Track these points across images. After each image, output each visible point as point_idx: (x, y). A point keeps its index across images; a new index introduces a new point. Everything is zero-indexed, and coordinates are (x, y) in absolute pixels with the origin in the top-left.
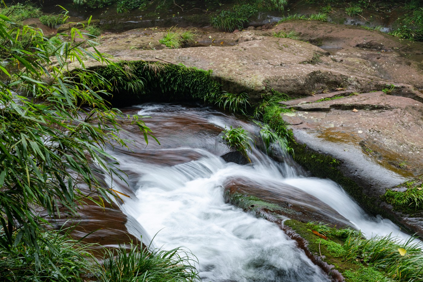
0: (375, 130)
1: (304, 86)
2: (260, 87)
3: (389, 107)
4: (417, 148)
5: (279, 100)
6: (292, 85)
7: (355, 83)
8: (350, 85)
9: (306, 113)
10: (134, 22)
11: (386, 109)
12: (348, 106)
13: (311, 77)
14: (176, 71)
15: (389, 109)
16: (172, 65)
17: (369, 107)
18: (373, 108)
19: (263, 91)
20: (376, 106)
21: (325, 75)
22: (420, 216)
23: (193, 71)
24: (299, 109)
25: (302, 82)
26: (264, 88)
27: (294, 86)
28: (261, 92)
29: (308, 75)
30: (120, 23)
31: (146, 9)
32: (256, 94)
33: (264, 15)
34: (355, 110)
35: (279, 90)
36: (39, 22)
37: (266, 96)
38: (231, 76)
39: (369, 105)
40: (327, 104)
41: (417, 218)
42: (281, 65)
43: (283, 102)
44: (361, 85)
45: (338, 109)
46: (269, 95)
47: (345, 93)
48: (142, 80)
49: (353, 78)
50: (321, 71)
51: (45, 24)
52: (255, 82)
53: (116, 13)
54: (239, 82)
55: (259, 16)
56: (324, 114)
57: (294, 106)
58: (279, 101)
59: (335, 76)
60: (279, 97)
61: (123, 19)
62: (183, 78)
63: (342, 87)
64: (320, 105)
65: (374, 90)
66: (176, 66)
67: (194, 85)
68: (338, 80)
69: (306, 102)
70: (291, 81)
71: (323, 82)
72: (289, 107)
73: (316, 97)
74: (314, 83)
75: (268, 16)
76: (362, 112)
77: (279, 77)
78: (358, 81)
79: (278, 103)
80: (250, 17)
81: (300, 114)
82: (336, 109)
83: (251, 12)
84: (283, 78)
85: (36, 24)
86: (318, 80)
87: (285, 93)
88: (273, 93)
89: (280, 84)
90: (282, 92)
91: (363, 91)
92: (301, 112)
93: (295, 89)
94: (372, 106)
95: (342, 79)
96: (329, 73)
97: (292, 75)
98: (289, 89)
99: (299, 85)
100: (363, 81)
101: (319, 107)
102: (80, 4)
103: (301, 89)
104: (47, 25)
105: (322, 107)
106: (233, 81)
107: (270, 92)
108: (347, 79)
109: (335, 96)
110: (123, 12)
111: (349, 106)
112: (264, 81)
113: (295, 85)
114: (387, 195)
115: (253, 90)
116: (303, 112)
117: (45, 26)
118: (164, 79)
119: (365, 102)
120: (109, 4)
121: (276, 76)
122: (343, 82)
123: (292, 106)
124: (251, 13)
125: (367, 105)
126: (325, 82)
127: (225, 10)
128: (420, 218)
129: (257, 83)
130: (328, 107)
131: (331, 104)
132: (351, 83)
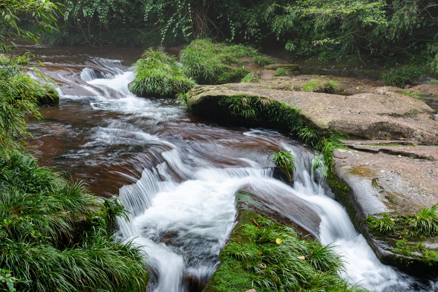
0: (397, 172)
1: (365, 131)
2: (324, 126)
3: (432, 159)
4: (427, 192)
5: (339, 138)
6: (354, 129)
7: (419, 136)
8: (414, 137)
9: (356, 151)
10: (326, 70)
11: (428, 160)
12: (394, 152)
13: (377, 126)
14: (279, 107)
15: (431, 160)
16: (277, 102)
17: (413, 155)
18: (417, 157)
19: (326, 130)
20: (420, 156)
21: (392, 126)
22: (383, 240)
23: (289, 109)
24: (351, 147)
25: (364, 128)
26: (328, 127)
27: (356, 130)
28: (324, 130)
29: (374, 124)
30: (317, 70)
31: (341, 60)
32: (321, 131)
33: (425, 76)
34: (400, 156)
35: (341, 131)
36: (252, 60)
37: (328, 134)
38: (310, 116)
39: (414, 154)
40: (377, 148)
41: (381, 241)
42: (359, 113)
43: (341, 141)
44: (424, 139)
45: (386, 153)
46: (331, 133)
47: (404, 143)
48: (255, 110)
49: (419, 132)
50: (389, 122)
51: (256, 63)
52: (323, 122)
53: (317, 61)
54: (313, 120)
55: (421, 77)
56: (371, 154)
57: (348, 145)
58: (338, 140)
59: (401, 128)
60: (340, 136)
61: (320, 67)
62: (283, 113)
63: (404, 137)
64: (372, 148)
65: (435, 144)
66: (279, 103)
67: (289, 119)
68: (403, 131)
69: (360, 143)
70: (355, 126)
71: (388, 131)
72: (345, 145)
73: (374, 141)
74: (379, 131)
75: (428, 78)
76: (405, 158)
77: (345, 121)
78: (422, 136)
79: (337, 141)
80: (414, 77)
81: (350, 151)
82: (383, 153)
83: (415, 72)
84: (349, 123)
85: (248, 62)
86: (383, 129)
87: (346, 134)
88: (334, 132)
89: (343, 127)
90: (344, 133)
91: (424, 143)
92: (352, 150)
93: (356, 132)
94: (416, 155)
95: (408, 131)
96: (397, 125)
97: (358, 121)
98: (350, 131)
99: (361, 130)
100: (428, 135)
101: (369, 149)
102: (289, 50)
103: (362, 133)
104: (258, 64)
105: (373, 149)
106: (310, 119)
107: (332, 131)
108: (413, 132)
109: (391, 143)
110: (323, 61)
111: (396, 152)
112: (330, 122)
113: (358, 129)
114: (368, 219)
115: (320, 128)
116: (354, 150)
117: (256, 64)
118: (271, 112)
119: (412, 152)
120: (315, 53)
121: (343, 120)
122: (408, 134)
123: (346, 145)
124: (415, 74)
125: (412, 154)
126: (390, 132)
127: (394, 69)
128: (383, 242)
129: (324, 123)
130: (377, 150)
131: (381, 148)
132: (416, 135)
